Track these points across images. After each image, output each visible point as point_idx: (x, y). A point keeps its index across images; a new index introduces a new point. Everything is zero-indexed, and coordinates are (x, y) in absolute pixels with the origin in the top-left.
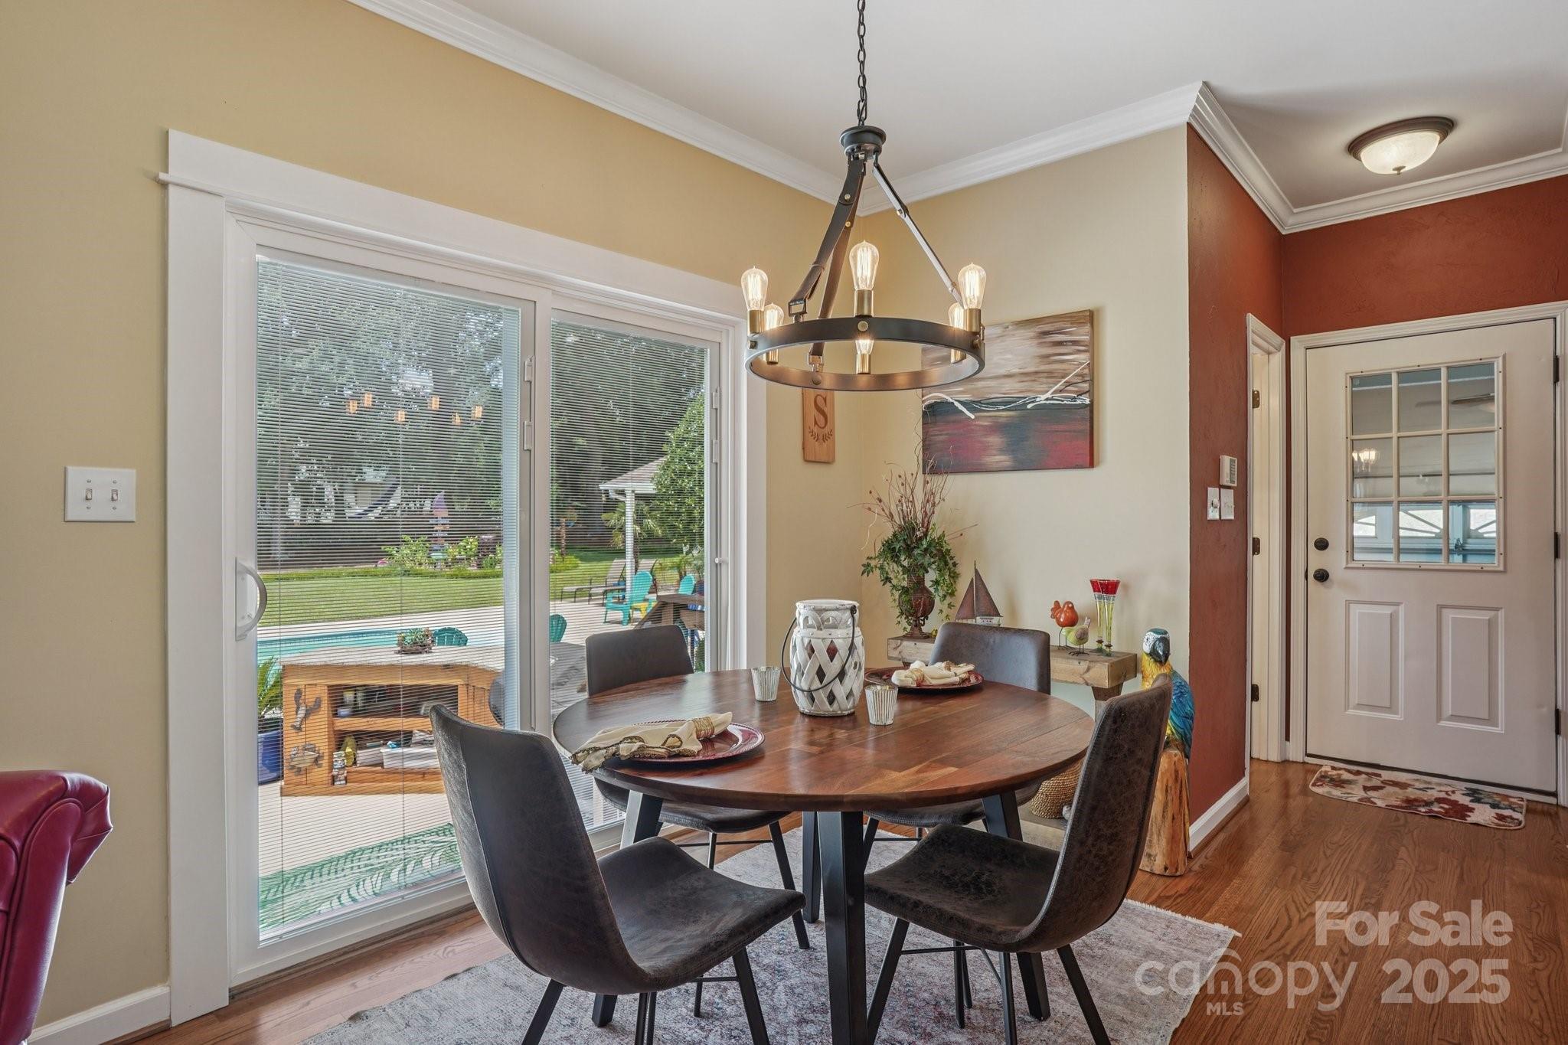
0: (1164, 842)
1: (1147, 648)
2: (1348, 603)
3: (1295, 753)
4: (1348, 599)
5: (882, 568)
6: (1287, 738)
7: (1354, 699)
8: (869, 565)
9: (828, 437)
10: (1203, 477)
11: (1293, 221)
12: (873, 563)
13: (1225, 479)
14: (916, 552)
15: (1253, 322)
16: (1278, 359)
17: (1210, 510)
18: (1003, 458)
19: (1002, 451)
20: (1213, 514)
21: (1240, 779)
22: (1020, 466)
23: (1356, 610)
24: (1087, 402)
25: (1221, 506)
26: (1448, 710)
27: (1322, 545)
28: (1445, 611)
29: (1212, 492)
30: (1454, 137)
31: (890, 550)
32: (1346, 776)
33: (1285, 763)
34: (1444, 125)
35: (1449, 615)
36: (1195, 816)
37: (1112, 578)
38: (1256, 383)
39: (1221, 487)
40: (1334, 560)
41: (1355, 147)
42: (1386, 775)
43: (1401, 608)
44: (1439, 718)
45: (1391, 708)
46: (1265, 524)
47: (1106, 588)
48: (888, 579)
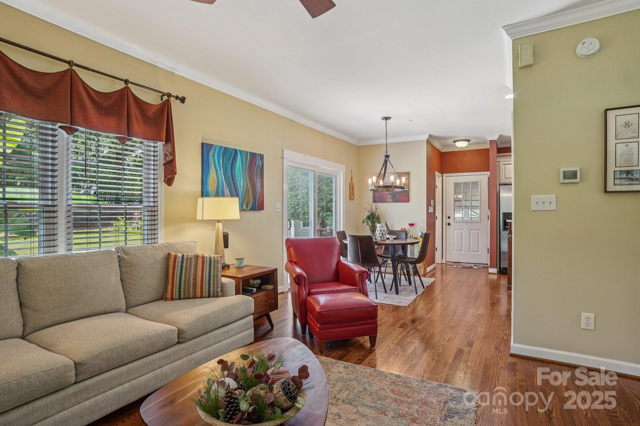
0: (423, 269)
1: (420, 235)
2: (454, 230)
3: (444, 262)
4: (454, 229)
5: (367, 222)
6: (442, 259)
7: (455, 249)
8: (364, 221)
9: (353, 195)
10: (428, 205)
11: (444, 150)
12: (365, 221)
13: (432, 205)
14: (374, 218)
15: (436, 173)
16: (441, 178)
17: (429, 210)
18: (391, 200)
19: (391, 199)
20: (430, 211)
21: (434, 264)
22: (394, 202)
23: (455, 231)
24: (408, 190)
25: (431, 210)
26: (471, 251)
27: (449, 218)
28: (471, 231)
29: (430, 207)
30: (470, 142)
31: (368, 218)
32: (453, 264)
33: (442, 264)
34: (469, 141)
35: (472, 231)
36: (428, 267)
37: (413, 223)
38: (437, 184)
39: (431, 206)
40: (451, 221)
41: (455, 142)
42: (460, 264)
43: (463, 230)
44: (470, 252)
45: (461, 251)
46: (438, 214)
47: (412, 225)
48: (368, 224)
